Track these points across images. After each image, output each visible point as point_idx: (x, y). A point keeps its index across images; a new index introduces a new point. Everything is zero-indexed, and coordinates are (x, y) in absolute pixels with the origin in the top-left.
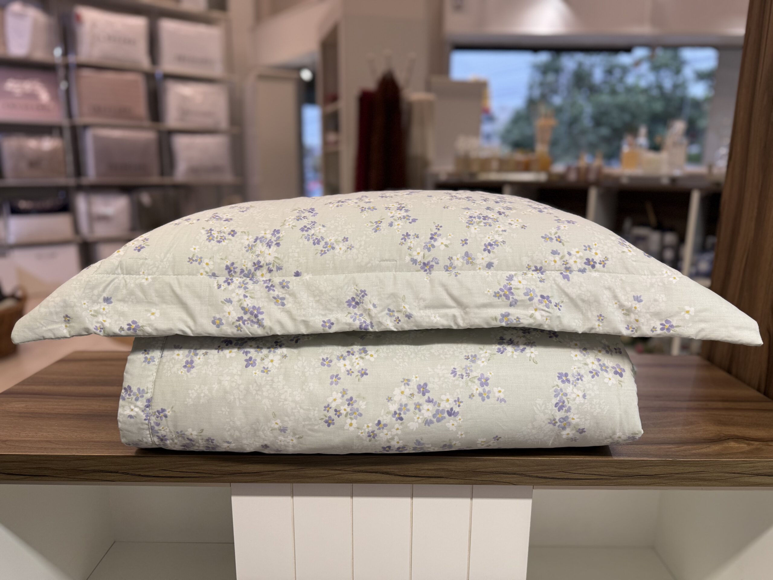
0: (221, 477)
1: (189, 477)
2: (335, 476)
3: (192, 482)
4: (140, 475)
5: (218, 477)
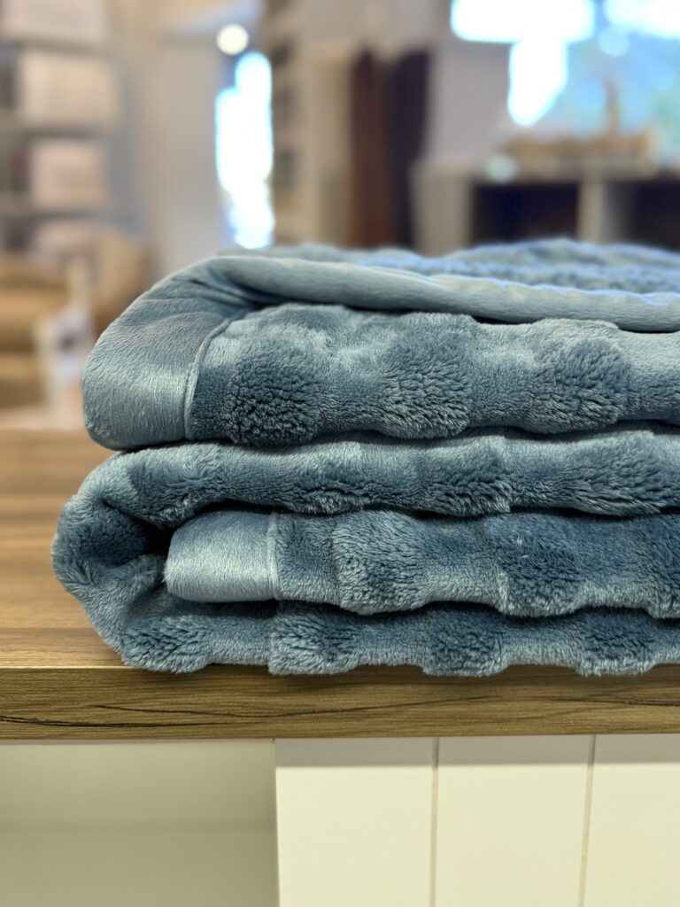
0: (257, 723)
1: (169, 725)
2: (567, 716)
3: (176, 737)
4: (35, 722)
5: (250, 723)
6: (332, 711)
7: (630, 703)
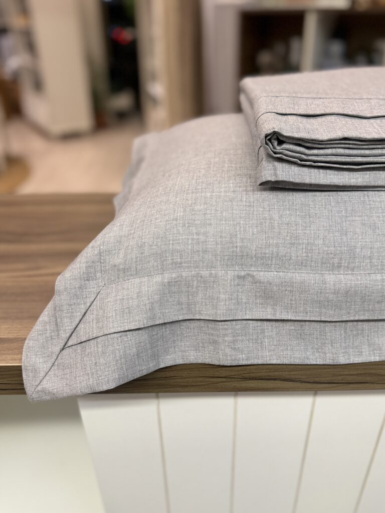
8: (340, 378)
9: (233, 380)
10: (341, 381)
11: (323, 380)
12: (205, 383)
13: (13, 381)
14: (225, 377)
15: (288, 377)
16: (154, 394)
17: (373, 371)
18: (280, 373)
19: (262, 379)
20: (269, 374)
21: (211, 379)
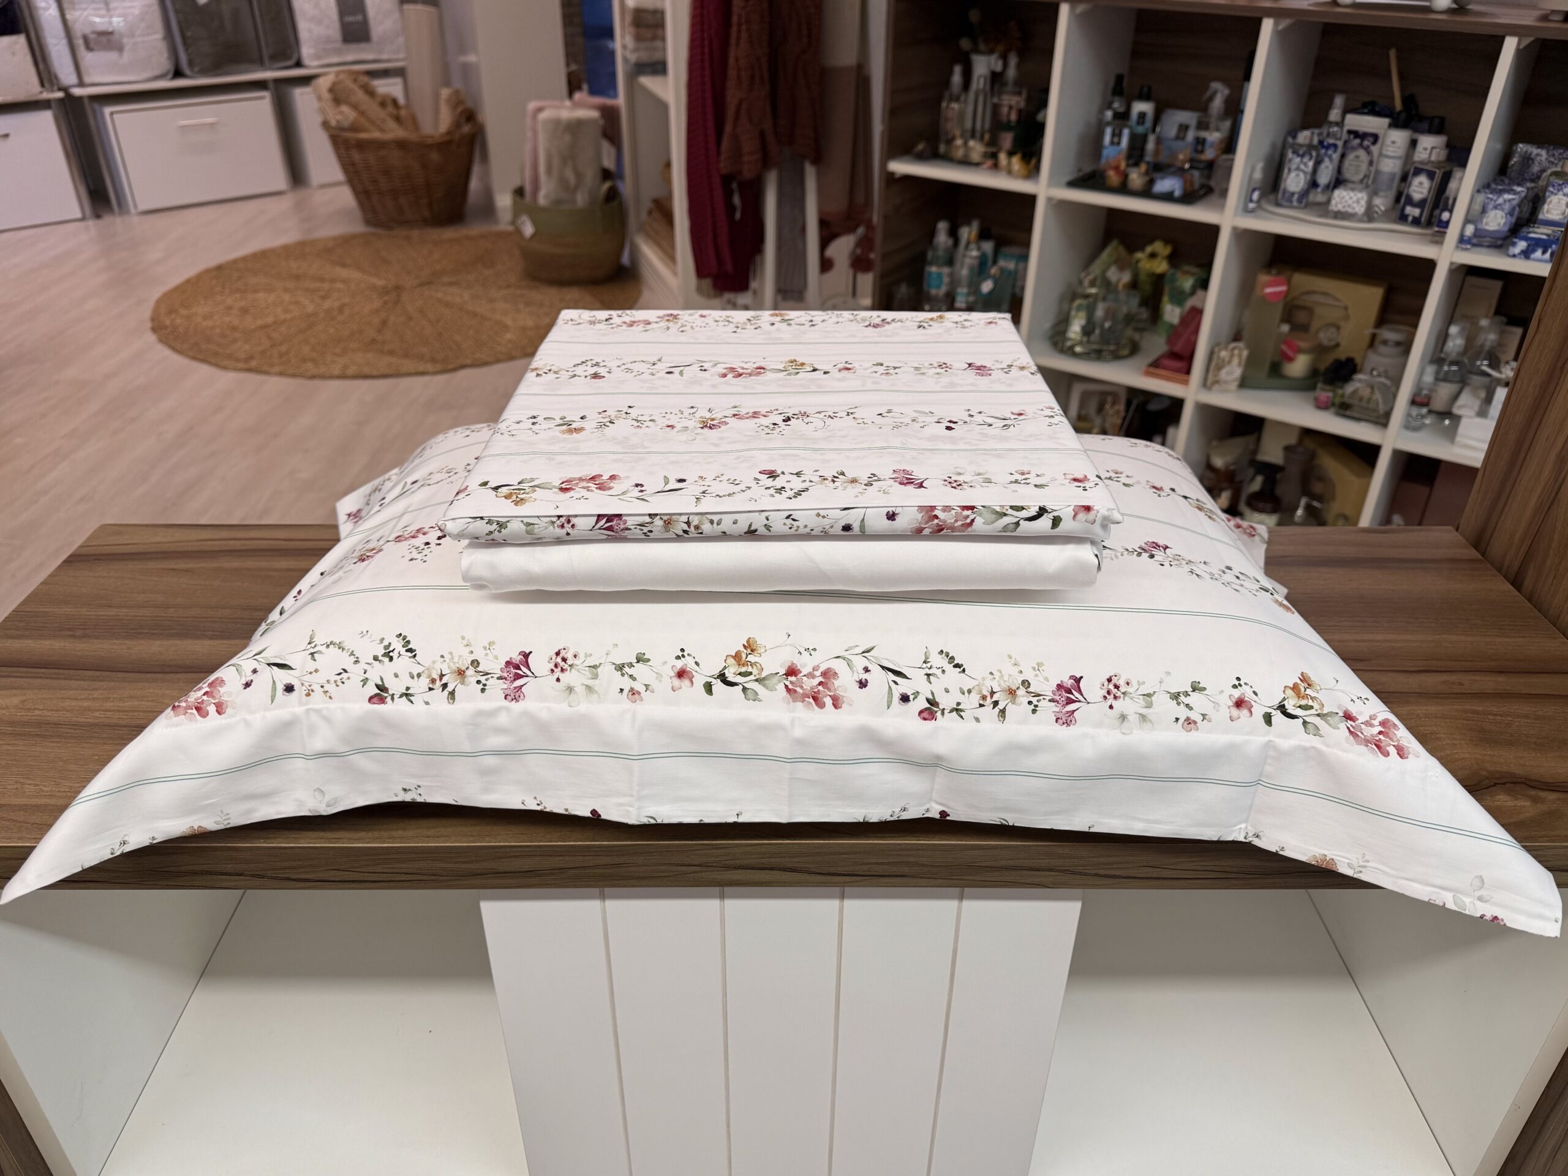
0: (455, 880)
1: (389, 881)
2: (687, 875)
4: (288, 879)
5: (449, 880)
6: (511, 872)
7: (735, 868)
8: (865, 868)
9: (712, 869)
10: (867, 873)
11: (840, 870)
12: (671, 874)
13: (389, 868)
14: (699, 865)
15: (789, 865)
16: (597, 890)
17: (911, 859)
18: (778, 860)
19: (753, 868)
20: (764, 861)
21: (680, 868)
